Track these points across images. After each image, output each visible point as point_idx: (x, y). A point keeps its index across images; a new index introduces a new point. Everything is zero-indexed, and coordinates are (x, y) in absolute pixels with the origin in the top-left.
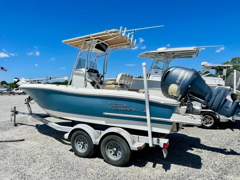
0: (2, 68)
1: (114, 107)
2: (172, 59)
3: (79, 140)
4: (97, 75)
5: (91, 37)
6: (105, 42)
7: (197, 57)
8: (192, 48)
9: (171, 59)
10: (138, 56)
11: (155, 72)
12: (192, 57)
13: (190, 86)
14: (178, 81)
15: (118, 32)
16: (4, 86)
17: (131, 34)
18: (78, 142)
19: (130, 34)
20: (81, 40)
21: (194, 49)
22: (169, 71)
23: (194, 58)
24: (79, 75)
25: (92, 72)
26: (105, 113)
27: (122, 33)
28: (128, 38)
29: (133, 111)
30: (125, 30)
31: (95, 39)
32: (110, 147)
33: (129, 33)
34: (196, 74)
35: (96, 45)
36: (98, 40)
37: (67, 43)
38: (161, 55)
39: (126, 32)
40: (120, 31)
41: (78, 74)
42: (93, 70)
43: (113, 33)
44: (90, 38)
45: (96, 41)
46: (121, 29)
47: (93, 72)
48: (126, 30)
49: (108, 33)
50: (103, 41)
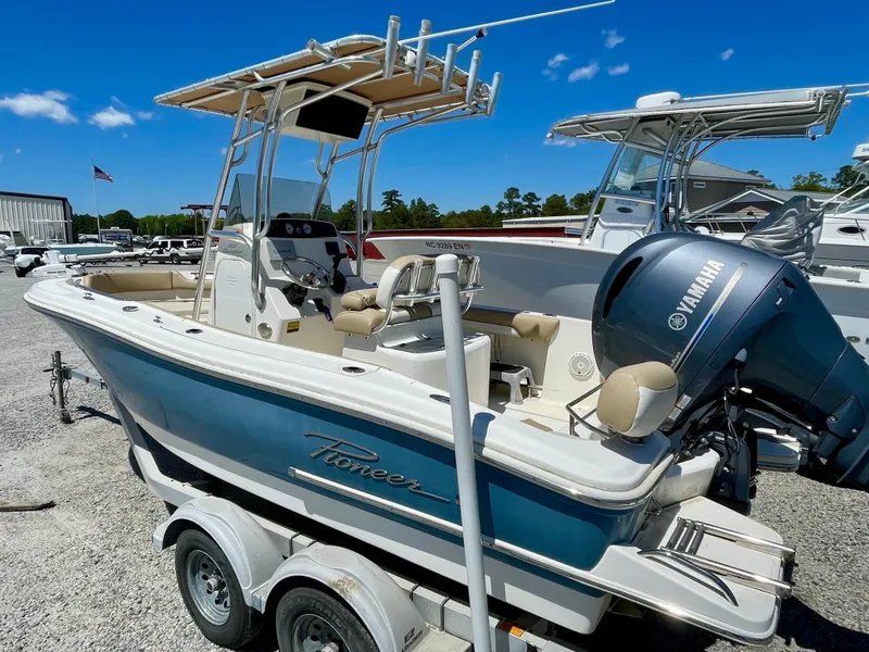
0: (97, 170)
1: (328, 451)
2: (709, 143)
3: (205, 566)
4: (327, 244)
5: (258, 76)
6: (347, 90)
7: (827, 133)
8: (802, 97)
9: (704, 144)
10: (549, 135)
11: (620, 209)
12: (802, 132)
13: (741, 355)
14: (678, 322)
15: (376, 47)
16: (112, 232)
17: (460, 48)
18: (201, 573)
19: (454, 49)
20: (233, 91)
21: (812, 102)
22: (639, 260)
23: (813, 139)
24: (234, 253)
25: (303, 235)
26: (298, 471)
27: (403, 51)
28: (446, 69)
29: (411, 488)
30: (423, 30)
31: (290, 82)
32: (312, 630)
33: (449, 46)
34: (788, 283)
35: (303, 109)
36: (305, 86)
37: (185, 105)
38: (650, 129)
39: (426, 41)
40: (388, 41)
41: (234, 249)
42: (306, 226)
43: (352, 57)
44: (256, 81)
45: (300, 91)
46: (394, 30)
47: (308, 232)
48: (429, 31)
49: (326, 56)
50: (333, 85)
